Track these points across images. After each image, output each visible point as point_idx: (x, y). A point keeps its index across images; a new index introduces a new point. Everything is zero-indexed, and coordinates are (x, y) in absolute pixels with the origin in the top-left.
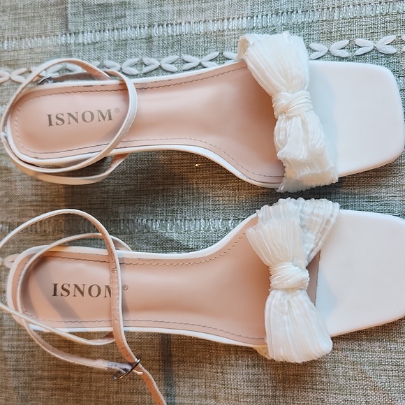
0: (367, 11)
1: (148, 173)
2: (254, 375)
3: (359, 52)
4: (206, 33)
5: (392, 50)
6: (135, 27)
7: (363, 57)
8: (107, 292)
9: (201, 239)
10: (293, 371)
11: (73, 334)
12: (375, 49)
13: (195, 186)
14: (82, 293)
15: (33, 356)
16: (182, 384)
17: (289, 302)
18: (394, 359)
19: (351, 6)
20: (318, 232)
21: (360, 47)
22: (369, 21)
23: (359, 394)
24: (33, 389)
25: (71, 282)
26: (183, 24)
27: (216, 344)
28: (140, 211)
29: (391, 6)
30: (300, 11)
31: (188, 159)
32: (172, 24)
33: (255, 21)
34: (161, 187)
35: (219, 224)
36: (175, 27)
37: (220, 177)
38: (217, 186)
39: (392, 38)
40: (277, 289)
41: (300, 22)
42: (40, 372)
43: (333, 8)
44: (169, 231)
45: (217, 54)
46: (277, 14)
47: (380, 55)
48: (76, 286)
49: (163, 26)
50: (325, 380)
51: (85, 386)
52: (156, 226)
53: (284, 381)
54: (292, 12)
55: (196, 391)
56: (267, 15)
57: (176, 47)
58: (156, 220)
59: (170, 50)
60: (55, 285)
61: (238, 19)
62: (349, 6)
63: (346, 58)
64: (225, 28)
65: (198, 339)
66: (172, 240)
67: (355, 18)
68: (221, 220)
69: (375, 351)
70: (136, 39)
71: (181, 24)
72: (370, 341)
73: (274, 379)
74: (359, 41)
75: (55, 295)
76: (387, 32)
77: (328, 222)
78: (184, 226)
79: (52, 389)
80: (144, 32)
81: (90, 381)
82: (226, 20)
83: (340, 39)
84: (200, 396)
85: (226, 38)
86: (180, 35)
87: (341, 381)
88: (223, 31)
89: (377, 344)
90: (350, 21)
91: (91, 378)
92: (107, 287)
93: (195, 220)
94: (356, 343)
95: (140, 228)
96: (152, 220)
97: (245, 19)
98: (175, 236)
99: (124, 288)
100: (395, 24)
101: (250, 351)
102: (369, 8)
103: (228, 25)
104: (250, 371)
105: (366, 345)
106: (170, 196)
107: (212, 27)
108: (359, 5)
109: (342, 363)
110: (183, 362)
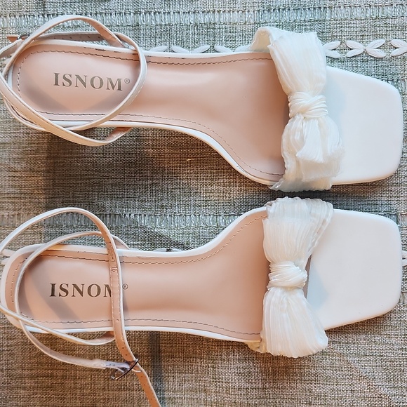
0: (358, 13)
1: (136, 167)
2: (245, 369)
3: (350, 54)
4: (196, 25)
5: (381, 54)
6: (120, 13)
7: (353, 59)
8: (107, 292)
9: (191, 235)
10: (282, 364)
11: (71, 334)
12: (365, 52)
13: (185, 181)
14: (81, 293)
15: (12, 355)
16: (171, 379)
17: (287, 300)
18: (378, 350)
19: (342, 8)
20: (315, 232)
21: (351, 49)
22: (359, 24)
23: (345, 384)
24: (12, 388)
25: (69, 282)
26: (172, 13)
27: (208, 339)
28: (127, 206)
29: (380, 10)
30: (291, 9)
31: (178, 154)
32: (159, 13)
33: (247, 16)
34: (150, 182)
35: (209, 220)
36: (163, 15)
37: (211, 173)
38: (208, 181)
39: (381, 42)
40: (277, 287)
41: (292, 20)
42: (20, 371)
43: (325, 8)
44: (158, 227)
45: (208, 47)
46: (269, 11)
47: (369, 58)
48: (75, 286)
49: (150, 14)
50: (313, 371)
51: (70, 384)
52: (144, 221)
53: (274, 373)
54: (284, 10)
55: (186, 385)
56: (259, 11)
57: (165, 38)
58: (145, 215)
59: (158, 40)
60: (53, 285)
61: (229, 12)
62: (340, 7)
63: (338, 59)
64: (217, 20)
65: (187, 335)
66: (161, 236)
67: (346, 20)
68: (212, 216)
69: (361, 343)
70: (122, 26)
71: (169, 13)
72: (356, 333)
73: (265, 372)
74: (350, 43)
75: (53, 295)
76: (377, 36)
77: (324, 221)
78: (174, 221)
79: (34, 388)
80: (131, 19)
81: (75, 378)
82: (216, 13)
83: (332, 40)
84: (190, 390)
85: (217, 31)
86: (169, 25)
87: (328, 372)
88: (214, 24)
89: (362, 336)
90: (342, 22)
91: (76, 376)
92: (107, 286)
93: (185, 215)
94: (343, 336)
95: (128, 223)
96: (140, 215)
97: (236, 12)
98: (164, 232)
99: (125, 287)
100: (385, 28)
101: (241, 346)
102: (359, 10)
103: (220, 18)
104: (242, 365)
105: (352, 337)
106: (159, 191)
107: (203, 19)
108: (350, 6)
109: (329, 355)
110: (173, 357)
